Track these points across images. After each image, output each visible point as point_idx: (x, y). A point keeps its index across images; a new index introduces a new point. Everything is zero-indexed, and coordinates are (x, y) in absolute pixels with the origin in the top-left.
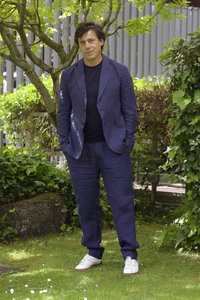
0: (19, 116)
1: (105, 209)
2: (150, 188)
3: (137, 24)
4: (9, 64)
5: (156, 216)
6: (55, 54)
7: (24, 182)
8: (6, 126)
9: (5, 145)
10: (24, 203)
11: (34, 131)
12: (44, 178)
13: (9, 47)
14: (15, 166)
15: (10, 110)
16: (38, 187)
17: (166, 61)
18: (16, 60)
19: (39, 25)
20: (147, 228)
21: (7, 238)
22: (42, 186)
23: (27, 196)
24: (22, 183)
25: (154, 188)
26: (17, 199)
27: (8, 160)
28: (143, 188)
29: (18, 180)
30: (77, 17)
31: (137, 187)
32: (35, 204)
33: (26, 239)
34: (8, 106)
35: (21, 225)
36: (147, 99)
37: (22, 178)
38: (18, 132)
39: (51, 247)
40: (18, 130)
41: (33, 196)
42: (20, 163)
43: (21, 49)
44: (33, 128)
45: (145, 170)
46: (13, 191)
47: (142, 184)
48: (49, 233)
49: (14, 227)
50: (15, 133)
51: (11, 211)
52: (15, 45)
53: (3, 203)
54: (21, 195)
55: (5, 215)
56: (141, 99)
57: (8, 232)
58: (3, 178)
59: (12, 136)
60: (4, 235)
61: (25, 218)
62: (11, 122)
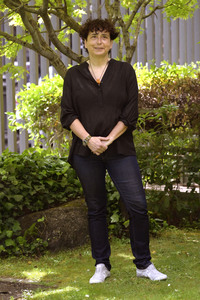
0: (45, 113)
2: (197, 190)
4: (32, 53)
7: (53, 187)
9: (30, 146)
10: (54, 210)
13: (32, 34)
14: (42, 169)
15: (35, 106)
16: (70, 192)
18: (38, 48)
19: (65, 9)
21: (36, 251)
22: (74, 192)
23: (57, 203)
24: (51, 189)
26: (46, 206)
28: (190, 190)
29: (47, 186)
31: (183, 189)
32: (66, 211)
33: (57, 253)
35: (51, 236)
36: (191, 88)
37: (51, 183)
38: (45, 131)
39: (86, 260)
40: (44, 128)
41: (64, 203)
43: (45, 37)
46: (42, 197)
47: (188, 186)
48: (83, 244)
49: (43, 238)
50: (41, 132)
51: (39, 220)
52: (38, 32)
53: (30, 212)
54: (50, 202)
55: (34, 225)
56: (183, 89)
57: (37, 244)
58: (29, 183)
59: (38, 135)
60: (33, 248)
61: (55, 228)
62: (36, 119)
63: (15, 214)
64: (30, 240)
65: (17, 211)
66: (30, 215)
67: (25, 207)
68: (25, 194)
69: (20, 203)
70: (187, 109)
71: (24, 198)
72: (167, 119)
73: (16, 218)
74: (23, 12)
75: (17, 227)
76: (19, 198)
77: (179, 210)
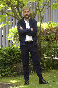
0: (17, 36)
1: (45, 66)
4: (14, 19)
7: (19, 57)
9: (13, 45)
10: (19, 64)
13: (14, 13)
15: (14, 34)
18: (16, 17)
24: (18, 57)
26: (17, 62)
29: (17, 56)
30: (36, 3)
31: (56, 58)
33: (20, 76)
35: (18, 71)
37: (18, 56)
38: (17, 41)
46: (16, 60)
49: (16, 72)
50: (16, 41)
51: (15, 66)
53: (12, 64)
54: (18, 61)
55: (13, 68)
56: (56, 30)
58: (12, 56)
60: (13, 74)
61: (19, 69)
62: (15, 37)
63: (8, 65)
65: (9, 64)
66: (12, 65)
67: (11, 62)
68: (11, 59)
69: (9, 61)
70: (57, 35)
72: (52, 38)
73: (8, 66)
75: (9, 68)
76: (9, 60)
77: (55, 64)
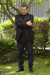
0: (6, 29)
2: (43, 48)
3: (39, 3)
5: (45, 56)
6: (16, 11)
8: (3, 32)
9: (2, 37)
10: (8, 53)
11: (10, 33)
12: (14, 46)
13: (3, 10)
14: (5, 43)
15: (4, 27)
16: (12, 49)
17: (48, 13)
18: (5, 13)
19: (12, 4)
20: (43, 60)
21: (4, 63)
22: (13, 49)
23: (9, 51)
24: (8, 48)
25: (44, 49)
26: (6, 52)
27: (4, 41)
28: (41, 49)
30: (22, 1)
31: (40, 48)
32: (11, 53)
33: (9, 64)
34: (3, 26)
35: (8, 60)
36: (42, 23)
37: (8, 46)
39: (16, 66)
40: (6, 33)
41: (11, 51)
42: (7, 42)
44: (10, 32)
45: (41, 44)
46: (5, 50)
47: (41, 47)
48: (15, 62)
49: (6, 60)
51: (5, 56)
52: (5, 9)
54: (7, 51)
55: (3, 57)
56: (40, 24)
57: (4, 62)
58: (2, 46)
59: (4, 35)
61: (9, 58)
62: (4, 31)
64: (2, 61)
66: (2, 54)
67: (1, 52)
68: (1, 49)
70: (41, 28)
71: (1, 50)
72: (36, 31)
74: (1, 4)
77: (39, 53)
